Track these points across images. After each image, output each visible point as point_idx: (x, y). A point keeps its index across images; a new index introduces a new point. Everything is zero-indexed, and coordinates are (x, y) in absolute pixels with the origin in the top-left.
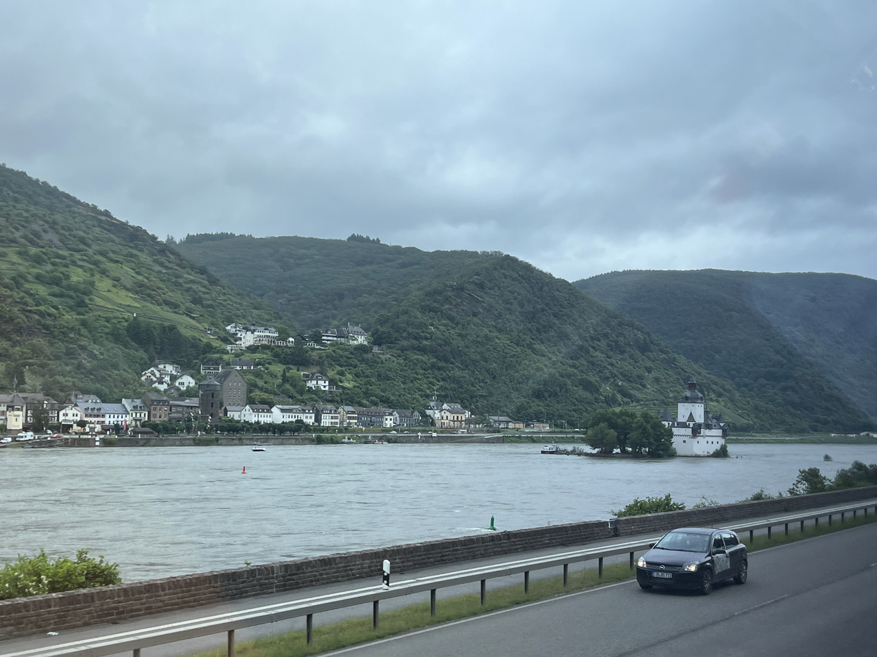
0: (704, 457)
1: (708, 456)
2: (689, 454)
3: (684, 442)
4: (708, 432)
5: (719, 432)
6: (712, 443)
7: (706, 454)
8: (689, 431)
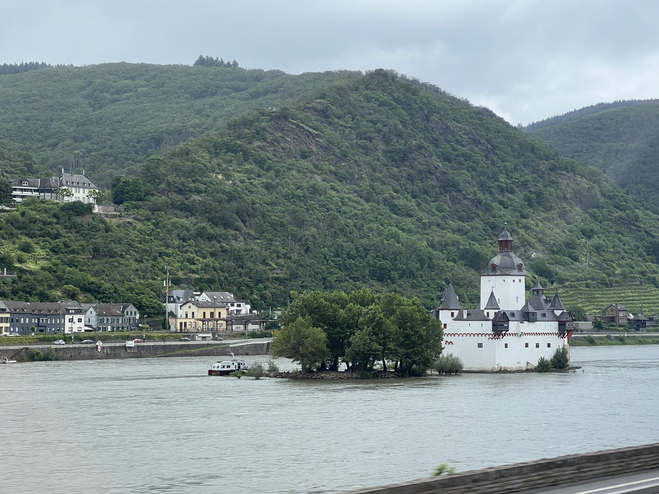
0: (520, 371)
1: (528, 371)
2: (488, 367)
3: (480, 345)
4: (526, 327)
5: (553, 326)
6: (537, 346)
7: (523, 366)
8: (488, 327)
